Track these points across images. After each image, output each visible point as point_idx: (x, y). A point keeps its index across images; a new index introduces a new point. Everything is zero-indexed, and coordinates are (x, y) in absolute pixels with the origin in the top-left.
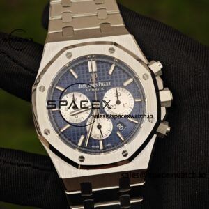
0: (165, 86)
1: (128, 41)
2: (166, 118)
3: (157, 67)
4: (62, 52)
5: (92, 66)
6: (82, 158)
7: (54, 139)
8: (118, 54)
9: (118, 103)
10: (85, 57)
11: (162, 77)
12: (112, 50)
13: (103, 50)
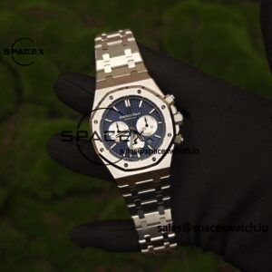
1: (150, 83)
3: (170, 99)
4: (105, 97)
5: (127, 103)
6: (126, 165)
7: (106, 154)
9: (147, 126)
10: (122, 98)
12: (139, 92)
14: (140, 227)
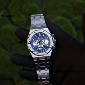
0: (55, 39)
1: (47, 29)
2: (55, 45)
4: (33, 32)
5: (40, 35)
6: (37, 54)
7: (32, 50)
8: (45, 32)
10: (38, 33)
11: (54, 37)
12: (44, 31)
13: (42, 31)
14: (39, 74)
